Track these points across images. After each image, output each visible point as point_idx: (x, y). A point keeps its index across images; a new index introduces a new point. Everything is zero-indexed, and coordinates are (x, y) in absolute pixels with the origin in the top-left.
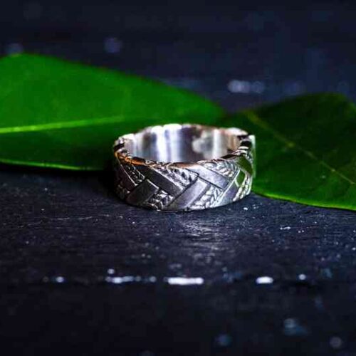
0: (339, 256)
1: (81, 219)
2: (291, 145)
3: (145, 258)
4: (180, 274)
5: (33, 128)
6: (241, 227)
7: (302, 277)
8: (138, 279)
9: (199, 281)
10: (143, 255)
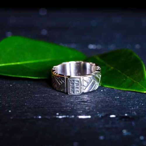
0: (138, 107)
1: (43, 95)
2: (112, 68)
3: (69, 109)
4: (82, 114)
5: (19, 63)
6: (101, 97)
7: (126, 115)
8: (68, 116)
9: (89, 117)
10: (68, 108)
